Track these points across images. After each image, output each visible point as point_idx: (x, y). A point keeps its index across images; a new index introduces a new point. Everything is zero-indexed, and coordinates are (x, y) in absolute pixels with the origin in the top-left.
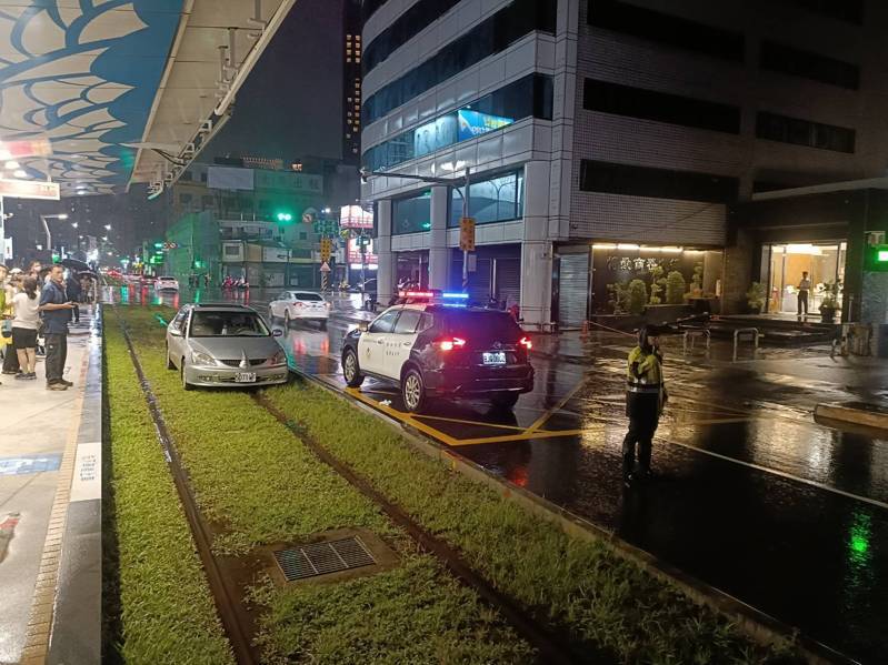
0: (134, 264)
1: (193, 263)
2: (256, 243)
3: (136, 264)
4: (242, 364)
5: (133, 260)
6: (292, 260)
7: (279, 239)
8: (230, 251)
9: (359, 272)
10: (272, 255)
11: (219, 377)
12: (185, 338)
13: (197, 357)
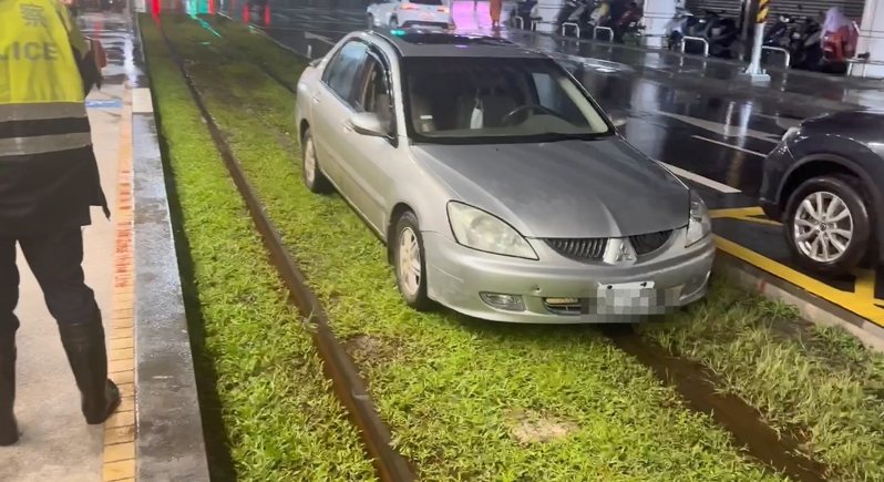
4: (611, 253)
11: (544, 299)
12: (395, 143)
13: (468, 226)
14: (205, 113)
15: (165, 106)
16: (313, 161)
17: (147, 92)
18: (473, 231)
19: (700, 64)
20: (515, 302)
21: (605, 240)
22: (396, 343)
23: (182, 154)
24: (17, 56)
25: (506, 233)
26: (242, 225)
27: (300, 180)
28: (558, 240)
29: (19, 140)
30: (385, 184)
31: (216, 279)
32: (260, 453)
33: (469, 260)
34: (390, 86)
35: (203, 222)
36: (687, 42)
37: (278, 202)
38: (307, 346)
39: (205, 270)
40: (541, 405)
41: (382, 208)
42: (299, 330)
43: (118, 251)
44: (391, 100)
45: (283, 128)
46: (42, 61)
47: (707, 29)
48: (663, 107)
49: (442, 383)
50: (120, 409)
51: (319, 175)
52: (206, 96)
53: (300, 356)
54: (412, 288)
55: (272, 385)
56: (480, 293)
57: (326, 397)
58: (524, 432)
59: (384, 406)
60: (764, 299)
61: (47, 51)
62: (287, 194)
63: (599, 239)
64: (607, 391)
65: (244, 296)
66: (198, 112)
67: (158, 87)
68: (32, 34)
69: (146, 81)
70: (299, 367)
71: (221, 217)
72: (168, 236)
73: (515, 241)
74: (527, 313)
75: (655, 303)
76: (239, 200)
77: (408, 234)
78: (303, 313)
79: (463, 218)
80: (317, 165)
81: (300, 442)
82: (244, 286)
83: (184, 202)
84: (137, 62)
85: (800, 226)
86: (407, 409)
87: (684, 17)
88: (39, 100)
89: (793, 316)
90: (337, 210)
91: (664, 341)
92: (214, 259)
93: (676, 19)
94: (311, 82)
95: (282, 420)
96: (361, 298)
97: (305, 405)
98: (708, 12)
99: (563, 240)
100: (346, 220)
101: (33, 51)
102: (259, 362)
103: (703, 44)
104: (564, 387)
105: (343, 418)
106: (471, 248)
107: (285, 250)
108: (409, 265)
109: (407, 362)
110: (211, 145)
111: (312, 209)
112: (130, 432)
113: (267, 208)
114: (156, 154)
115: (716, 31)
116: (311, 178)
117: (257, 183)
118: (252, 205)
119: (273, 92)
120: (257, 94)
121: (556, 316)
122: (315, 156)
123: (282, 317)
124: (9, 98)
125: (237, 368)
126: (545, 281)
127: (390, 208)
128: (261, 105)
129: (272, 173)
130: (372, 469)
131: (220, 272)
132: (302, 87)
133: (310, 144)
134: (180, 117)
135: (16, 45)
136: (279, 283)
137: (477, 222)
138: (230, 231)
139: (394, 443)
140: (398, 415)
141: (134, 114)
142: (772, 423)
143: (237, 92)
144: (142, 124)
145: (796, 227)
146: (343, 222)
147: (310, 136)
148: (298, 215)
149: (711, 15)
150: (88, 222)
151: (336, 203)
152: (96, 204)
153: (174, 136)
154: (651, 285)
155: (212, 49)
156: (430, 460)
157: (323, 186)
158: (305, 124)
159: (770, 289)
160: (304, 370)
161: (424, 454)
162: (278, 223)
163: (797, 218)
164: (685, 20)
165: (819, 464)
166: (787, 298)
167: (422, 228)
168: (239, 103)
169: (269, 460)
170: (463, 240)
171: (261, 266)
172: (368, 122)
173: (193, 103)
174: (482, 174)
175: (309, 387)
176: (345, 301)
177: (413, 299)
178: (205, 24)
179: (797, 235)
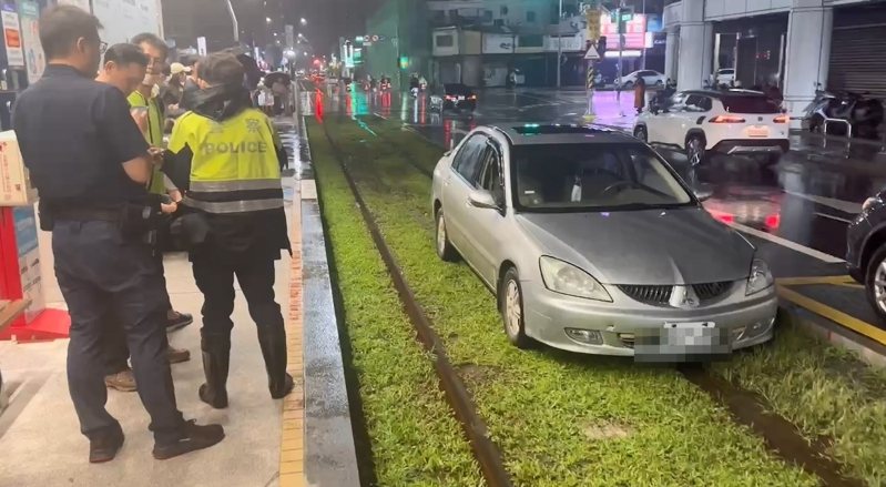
0: (331, 64)
1: (399, 60)
2: (474, 29)
3: (334, 64)
4: (677, 297)
5: (329, 60)
6: (520, 50)
7: (500, 22)
8: (444, 41)
9: (614, 61)
10: (494, 45)
11: (619, 334)
12: (503, 213)
13: (556, 276)
14: (359, 200)
15: (327, 195)
16: (444, 234)
17: (312, 182)
18: (561, 280)
19: (844, 145)
20: (595, 337)
21: (671, 287)
22: (498, 369)
23: (339, 232)
24: (243, 150)
25: (587, 281)
26: (383, 285)
27: (433, 250)
28: (629, 286)
29: (242, 202)
30: (494, 245)
31: (362, 322)
32: (389, 433)
33: (557, 303)
34: (502, 170)
35: (354, 282)
36: (829, 123)
37: (414, 267)
38: (428, 368)
39: (353, 316)
40: (610, 416)
41: (494, 266)
42: (423, 359)
43: (292, 296)
44: (503, 180)
45: (423, 210)
46: (257, 153)
47: (849, 110)
48: (808, 190)
49: (531, 397)
50: (294, 390)
51: (449, 247)
52: (360, 186)
53: (423, 376)
54: (515, 330)
55: (400, 393)
56: (565, 329)
57: (439, 403)
58: (592, 433)
59: (483, 410)
60: (830, 345)
61: (260, 148)
62: (422, 262)
63: (665, 286)
64: (666, 408)
65: (382, 334)
66: (353, 198)
67: (323, 180)
68: (253, 137)
69: (311, 174)
70: (421, 382)
71: (367, 279)
72: (326, 288)
73: (595, 288)
74: (604, 346)
75: (718, 342)
76: (382, 266)
77: (512, 286)
78: (427, 348)
79: (552, 269)
80: (446, 237)
81: (416, 429)
82: (384, 328)
83: (340, 267)
84: (303, 158)
85: (880, 287)
86: (501, 413)
87: (824, 99)
88: (254, 177)
89: (854, 360)
90: (462, 274)
91: (728, 376)
92: (362, 308)
93: (817, 102)
94: (444, 169)
95: (405, 415)
96: (474, 338)
97: (424, 407)
98: (851, 94)
99: (634, 286)
100: (468, 282)
101: (252, 147)
102: (391, 378)
103: (845, 125)
104: (632, 404)
105: (451, 417)
106: (558, 292)
107: (416, 303)
108: (513, 310)
109: (505, 383)
110: (363, 225)
111: (442, 273)
112: (300, 404)
113: (405, 273)
114: (320, 230)
115: (861, 112)
116: (442, 249)
117: (398, 254)
118: (392, 269)
119: (417, 180)
120: (405, 182)
121: (628, 349)
122: (445, 230)
123: (410, 350)
124: (237, 176)
125: (374, 381)
126: (619, 319)
127: (498, 266)
128: (406, 193)
129: (410, 244)
130: (470, 448)
131: (365, 317)
132: (437, 173)
133: (441, 220)
134: (339, 202)
135: (243, 144)
136: (410, 326)
137: (562, 272)
138: (372, 290)
139: (488, 434)
140: (493, 417)
141: (302, 200)
142: (805, 435)
143: (387, 181)
144: (308, 207)
145: (877, 288)
146: (466, 282)
147: (442, 213)
148: (428, 276)
149: (853, 97)
150: (279, 258)
151: (462, 268)
152: (284, 248)
153: (333, 217)
154: (711, 325)
155: (368, 145)
156: (513, 446)
157: (452, 255)
158: (438, 204)
159: (835, 337)
160: (424, 385)
161: (509, 441)
162: (412, 284)
163: (877, 279)
164: (826, 103)
165: (837, 464)
166: (850, 345)
167: (521, 278)
168: (388, 190)
169: (394, 438)
170: (552, 287)
171: (397, 314)
172: (483, 197)
173: (350, 191)
174: (570, 235)
175: (427, 396)
176: (461, 340)
177: (515, 339)
178: (362, 124)
179: (878, 295)
